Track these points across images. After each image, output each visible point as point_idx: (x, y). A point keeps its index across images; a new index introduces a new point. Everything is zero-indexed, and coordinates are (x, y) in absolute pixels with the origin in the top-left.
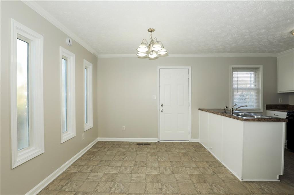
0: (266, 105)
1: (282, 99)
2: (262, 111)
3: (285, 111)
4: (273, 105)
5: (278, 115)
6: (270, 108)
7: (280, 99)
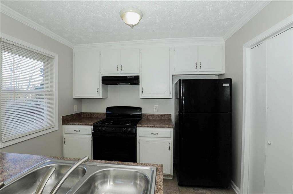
0: (62, 117)
2: (57, 128)
3: (89, 125)
4: (69, 116)
5: (80, 131)
6: (67, 120)
7: (75, 106)
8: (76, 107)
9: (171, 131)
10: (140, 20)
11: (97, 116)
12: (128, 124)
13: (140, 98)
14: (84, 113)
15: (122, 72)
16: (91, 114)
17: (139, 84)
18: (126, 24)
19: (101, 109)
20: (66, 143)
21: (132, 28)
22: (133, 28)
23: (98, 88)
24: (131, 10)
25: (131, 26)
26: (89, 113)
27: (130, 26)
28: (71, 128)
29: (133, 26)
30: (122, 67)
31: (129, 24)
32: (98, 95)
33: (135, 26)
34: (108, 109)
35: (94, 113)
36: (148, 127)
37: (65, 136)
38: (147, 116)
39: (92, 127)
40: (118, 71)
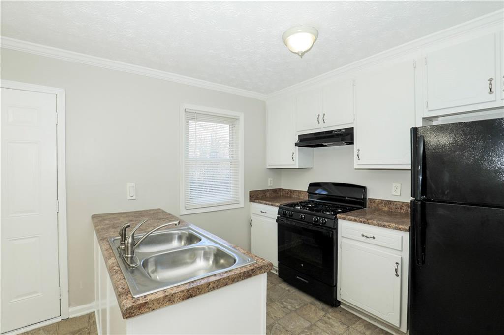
0: (250, 192)
1: (272, 179)
2: (242, 205)
3: (275, 205)
4: (260, 192)
5: (266, 213)
6: (256, 196)
7: (269, 179)
8: (271, 180)
9: (402, 237)
10: (314, 42)
11: (298, 195)
12: (329, 212)
13: (356, 169)
14: (283, 190)
15: (325, 125)
16: (291, 191)
17: (353, 143)
18: (293, 52)
19: (301, 185)
20: (252, 226)
21: (301, 57)
22: (303, 57)
23: (293, 154)
24: (300, 31)
25: (300, 54)
26: (289, 190)
27: (298, 54)
28: (258, 207)
29: (303, 54)
30: (325, 116)
31: (297, 52)
32: (293, 163)
33: (306, 54)
34: (313, 185)
35: (294, 191)
36: (355, 221)
37: (252, 217)
38: (377, 203)
39: (277, 209)
40: (319, 123)
